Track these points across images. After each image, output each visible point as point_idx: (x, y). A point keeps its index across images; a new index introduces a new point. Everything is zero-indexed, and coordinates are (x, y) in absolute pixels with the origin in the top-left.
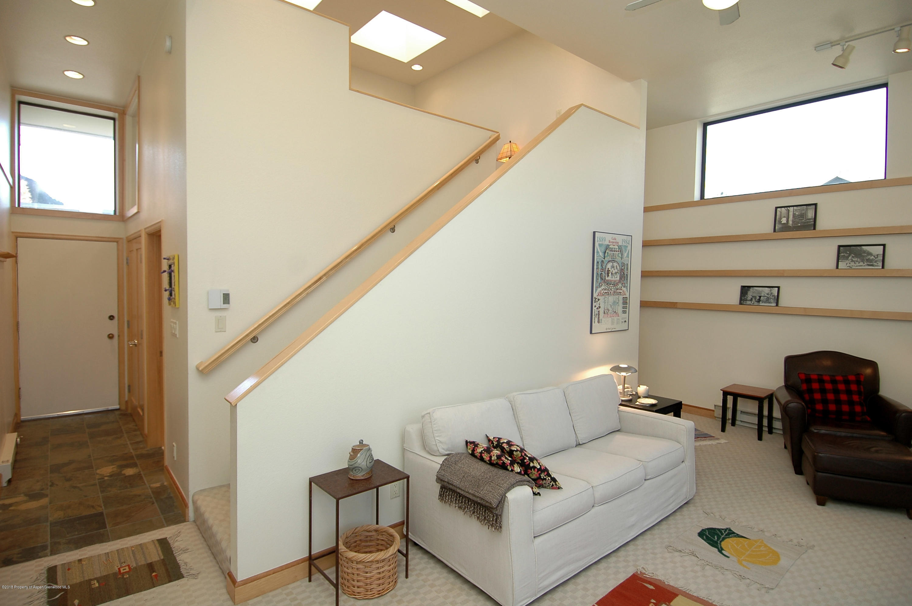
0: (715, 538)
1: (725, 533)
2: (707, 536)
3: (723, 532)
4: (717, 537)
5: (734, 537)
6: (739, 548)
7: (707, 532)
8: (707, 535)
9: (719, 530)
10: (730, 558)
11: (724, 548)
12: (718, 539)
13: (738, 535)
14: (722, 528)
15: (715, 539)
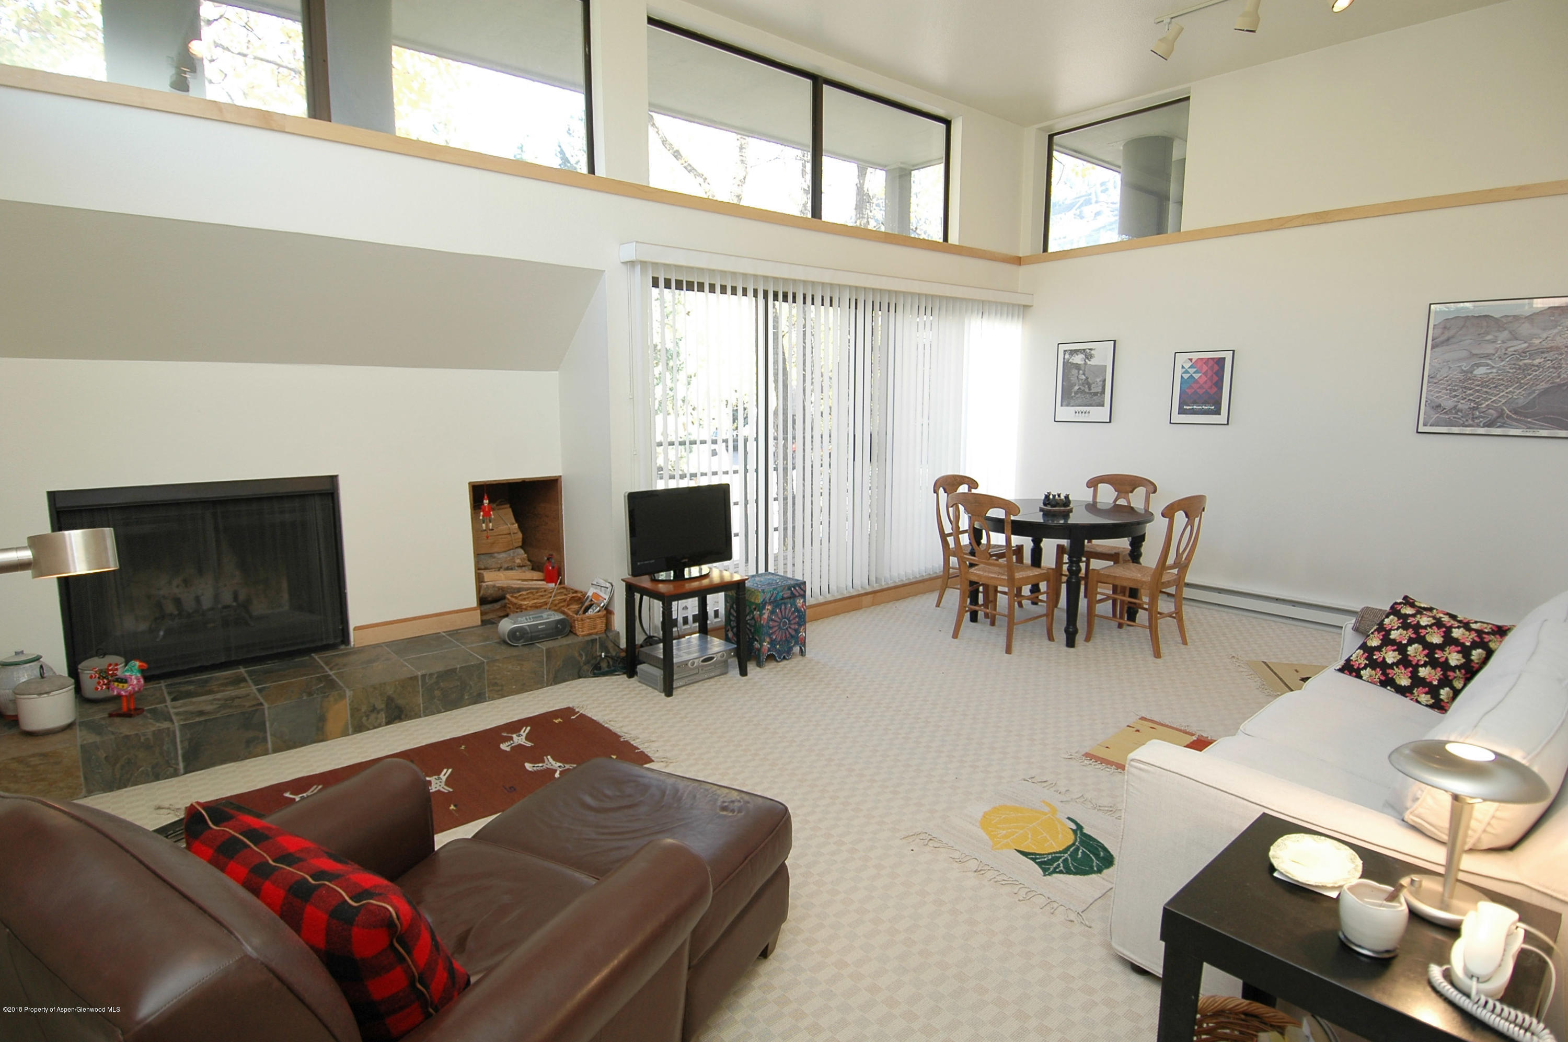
0: (1083, 852)
1: (1059, 865)
2: (1097, 856)
3: (1061, 865)
4: (1078, 855)
5: (1044, 854)
6: (1043, 834)
7: (1095, 864)
8: (1097, 859)
9: (1069, 872)
10: (1066, 817)
11: (1071, 832)
12: (1077, 849)
13: (1034, 860)
14: (1061, 875)
15: (1083, 850)
